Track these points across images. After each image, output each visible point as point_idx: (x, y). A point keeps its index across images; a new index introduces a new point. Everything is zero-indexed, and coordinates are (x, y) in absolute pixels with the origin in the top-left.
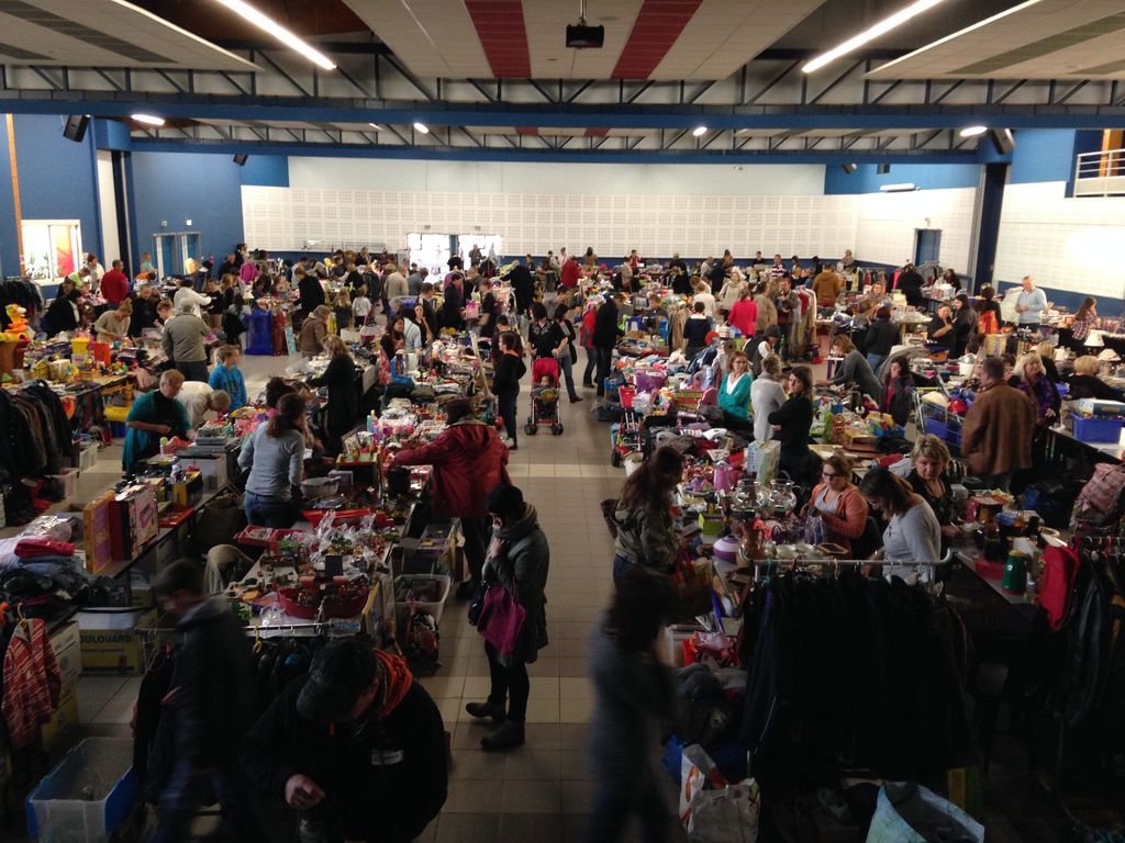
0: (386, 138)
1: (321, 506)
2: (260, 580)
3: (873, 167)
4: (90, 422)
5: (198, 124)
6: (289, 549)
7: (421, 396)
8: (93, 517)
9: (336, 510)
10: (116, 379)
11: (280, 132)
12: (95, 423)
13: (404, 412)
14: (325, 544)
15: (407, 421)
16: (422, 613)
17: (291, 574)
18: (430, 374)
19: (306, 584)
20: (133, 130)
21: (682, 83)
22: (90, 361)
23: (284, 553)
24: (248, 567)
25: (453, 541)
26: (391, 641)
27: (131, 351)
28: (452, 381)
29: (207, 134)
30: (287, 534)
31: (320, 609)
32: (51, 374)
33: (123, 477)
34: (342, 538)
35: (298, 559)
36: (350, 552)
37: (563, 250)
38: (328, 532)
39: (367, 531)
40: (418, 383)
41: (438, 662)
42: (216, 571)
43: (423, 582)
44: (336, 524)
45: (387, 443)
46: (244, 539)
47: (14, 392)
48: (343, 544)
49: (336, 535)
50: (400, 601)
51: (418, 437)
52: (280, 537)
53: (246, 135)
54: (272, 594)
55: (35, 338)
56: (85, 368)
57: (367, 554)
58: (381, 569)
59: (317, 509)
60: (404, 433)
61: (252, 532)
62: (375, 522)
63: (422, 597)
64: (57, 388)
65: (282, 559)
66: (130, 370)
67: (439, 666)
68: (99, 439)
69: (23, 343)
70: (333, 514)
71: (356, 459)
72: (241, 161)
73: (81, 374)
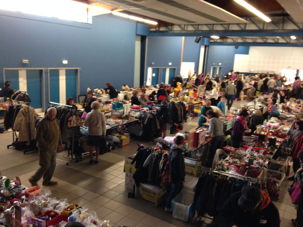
0: (281, 41)
1: (248, 144)
2: (229, 161)
4: (190, 112)
5: (227, 38)
6: (238, 154)
7: (281, 117)
8: (191, 135)
9: (253, 146)
10: (198, 102)
11: (249, 40)
12: (192, 112)
13: (275, 121)
14: (248, 155)
15: (276, 124)
16: (275, 182)
17: (238, 161)
18: (286, 111)
19: (242, 165)
20: (211, 40)
22: (193, 97)
23: (237, 155)
24: (226, 157)
25: (287, 163)
26: (265, 188)
27: (202, 96)
28: (293, 114)
29: (229, 41)
30: (238, 150)
31: (246, 173)
32: (184, 99)
33: (198, 127)
34: (253, 155)
35: (240, 158)
36: (255, 159)
38: (249, 152)
39: (261, 154)
40: (281, 114)
41: (278, 198)
42: (218, 155)
43: (276, 173)
44: (252, 150)
45: (269, 130)
46: (226, 148)
47: (176, 103)
48: (254, 156)
49: (252, 153)
50: (268, 177)
51: (280, 130)
52: (236, 150)
53: (240, 41)
54: (232, 165)
55: (182, 90)
56: (192, 99)
57: (261, 161)
58: (264, 166)
59: (247, 145)
60: (275, 128)
61: (228, 147)
62: (264, 152)
63: (275, 178)
64: (185, 103)
65: (236, 157)
66: (201, 100)
67: (278, 199)
68: (192, 116)
69: (179, 92)
70: (252, 147)
71: (260, 133)
72: (237, 48)
73: (190, 100)
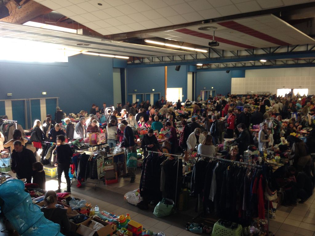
5: (211, 65)
21: (308, 45)
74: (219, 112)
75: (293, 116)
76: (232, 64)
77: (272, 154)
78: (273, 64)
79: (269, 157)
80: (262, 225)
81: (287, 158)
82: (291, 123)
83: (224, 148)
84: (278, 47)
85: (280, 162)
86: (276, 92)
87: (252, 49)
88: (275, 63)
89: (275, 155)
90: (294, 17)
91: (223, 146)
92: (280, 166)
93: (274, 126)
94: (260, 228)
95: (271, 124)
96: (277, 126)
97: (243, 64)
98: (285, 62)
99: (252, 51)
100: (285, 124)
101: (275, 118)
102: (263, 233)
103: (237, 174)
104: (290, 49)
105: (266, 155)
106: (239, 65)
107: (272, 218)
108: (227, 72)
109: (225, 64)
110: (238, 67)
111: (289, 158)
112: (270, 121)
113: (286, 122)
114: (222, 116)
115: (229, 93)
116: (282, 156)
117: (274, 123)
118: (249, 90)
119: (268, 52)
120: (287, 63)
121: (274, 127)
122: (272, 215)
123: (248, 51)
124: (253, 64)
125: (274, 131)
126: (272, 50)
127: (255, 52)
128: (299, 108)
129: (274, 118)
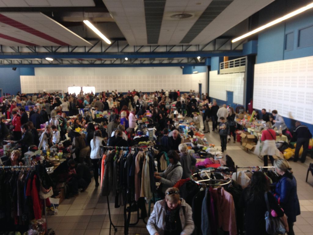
3: (193, 67)
21: (85, 47)
37: (116, 91)
74: (4, 114)
75: (80, 112)
76: (17, 61)
77: (55, 151)
78: (60, 63)
79: (52, 155)
80: (40, 226)
81: (69, 152)
82: (78, 119)
83: (5, 153)
84: (60, 47)
85: (63, 157)
86: (68, 90)
87: (34, 46)
88: (62, 62)
89: (58, 152)
90: (66, 19)
91: (3, 151)
92: (62, 161)
93: (60, 123)
94: (38, 229)
95: (57, 122)
96: (62, 123)
97: (30, 62)
98: (71, 62)
99: (34, 48)
100: (72, 121)
101: (61, 116)
102: (42, 232)
103: (9, 179)
104: (70, 49)
105: (48, 153)
106: (26, 61)
107: (55, 214)
108: (13, 69)
109: (10, 60)
110: (25, 64)
111: (70, 152)
112: (56, 119)
113: (74, 119)
114: (8, 117)
115: (19, 92)
116: (65, 151)
117: (60, 120)
118: (40, 89)
119: (51, 51)
120: (73, 63)
121: (60, 125)
122: (54, 211)
123: (30, 48)
124: (40, 62)
125: (61, 127)
126: (54, 49)
127: (37, 50)
128: (86, 105)
129: (59, 116)
